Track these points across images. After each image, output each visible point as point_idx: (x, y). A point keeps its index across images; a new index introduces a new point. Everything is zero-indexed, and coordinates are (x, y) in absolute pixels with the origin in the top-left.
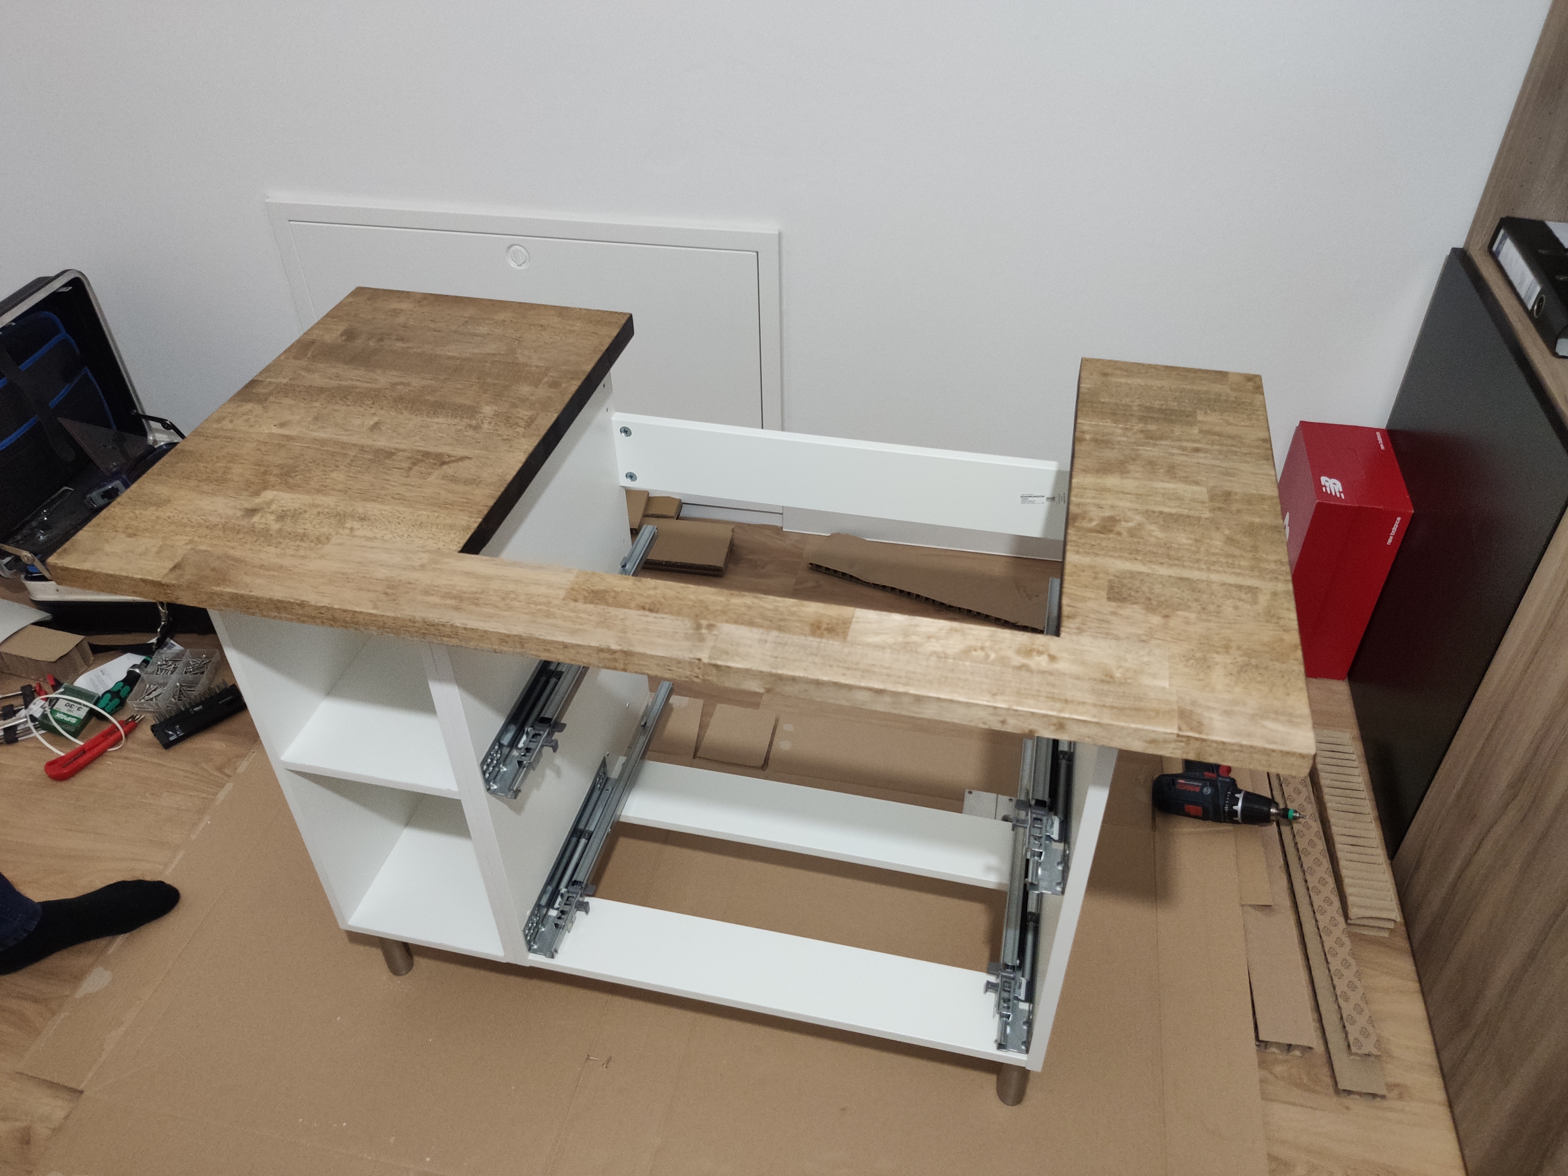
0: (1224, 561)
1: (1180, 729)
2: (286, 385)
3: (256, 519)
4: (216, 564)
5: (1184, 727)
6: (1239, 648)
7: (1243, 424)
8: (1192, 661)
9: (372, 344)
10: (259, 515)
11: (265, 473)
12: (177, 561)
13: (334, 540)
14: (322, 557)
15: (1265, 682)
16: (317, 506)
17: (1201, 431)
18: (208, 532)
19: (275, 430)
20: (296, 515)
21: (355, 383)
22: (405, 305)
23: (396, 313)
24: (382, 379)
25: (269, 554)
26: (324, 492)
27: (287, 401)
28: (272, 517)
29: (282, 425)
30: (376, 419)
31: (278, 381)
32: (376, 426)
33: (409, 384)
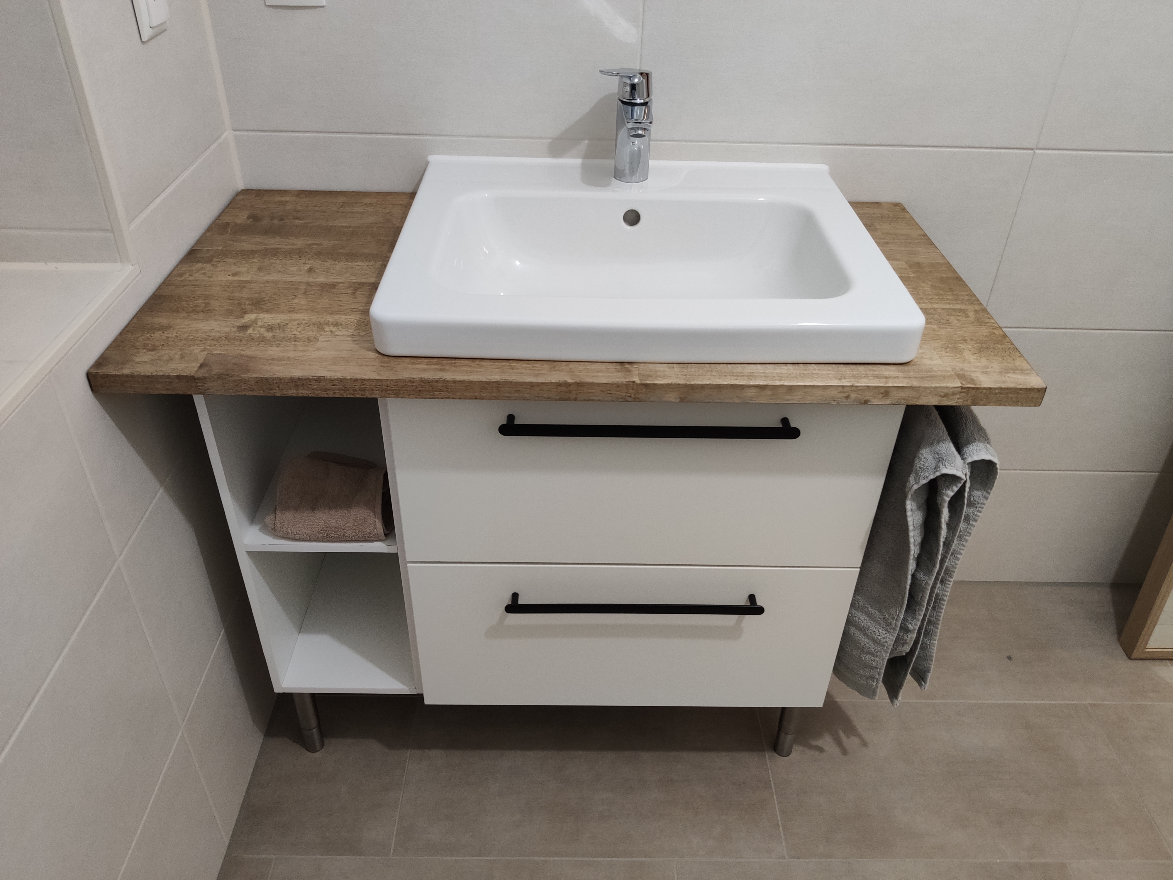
0: (937, 297)
1: (962, 384)
2: (222, 250)
3: (250, 331)
4: (235, 361)
5: (964, 383)
6: (972, 340)
7: (905, 228)
8: (948, 349)
9: (276, 222)
10: (251, 329)
11: (239, 304)
12: (201, 362)
13: (321, 339)
14: (318, 349)
15: (997, 355)
16: (295, 320)
17: (883, 233)
18: (216, 343)
19: (231, 278)
20: (281, 327)
21: (277, 246)
22: (287, 198)
23: (283, 203)
24: (299, 243)
25: (274, 351)
26: (294, 312)
27: (230, 260)
28: (262, 330)
29: (235, 274)
30: (309, 266)
31: (215, 248)
32: (310, 270)
33: (320, 244)
